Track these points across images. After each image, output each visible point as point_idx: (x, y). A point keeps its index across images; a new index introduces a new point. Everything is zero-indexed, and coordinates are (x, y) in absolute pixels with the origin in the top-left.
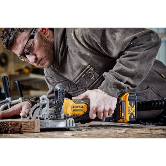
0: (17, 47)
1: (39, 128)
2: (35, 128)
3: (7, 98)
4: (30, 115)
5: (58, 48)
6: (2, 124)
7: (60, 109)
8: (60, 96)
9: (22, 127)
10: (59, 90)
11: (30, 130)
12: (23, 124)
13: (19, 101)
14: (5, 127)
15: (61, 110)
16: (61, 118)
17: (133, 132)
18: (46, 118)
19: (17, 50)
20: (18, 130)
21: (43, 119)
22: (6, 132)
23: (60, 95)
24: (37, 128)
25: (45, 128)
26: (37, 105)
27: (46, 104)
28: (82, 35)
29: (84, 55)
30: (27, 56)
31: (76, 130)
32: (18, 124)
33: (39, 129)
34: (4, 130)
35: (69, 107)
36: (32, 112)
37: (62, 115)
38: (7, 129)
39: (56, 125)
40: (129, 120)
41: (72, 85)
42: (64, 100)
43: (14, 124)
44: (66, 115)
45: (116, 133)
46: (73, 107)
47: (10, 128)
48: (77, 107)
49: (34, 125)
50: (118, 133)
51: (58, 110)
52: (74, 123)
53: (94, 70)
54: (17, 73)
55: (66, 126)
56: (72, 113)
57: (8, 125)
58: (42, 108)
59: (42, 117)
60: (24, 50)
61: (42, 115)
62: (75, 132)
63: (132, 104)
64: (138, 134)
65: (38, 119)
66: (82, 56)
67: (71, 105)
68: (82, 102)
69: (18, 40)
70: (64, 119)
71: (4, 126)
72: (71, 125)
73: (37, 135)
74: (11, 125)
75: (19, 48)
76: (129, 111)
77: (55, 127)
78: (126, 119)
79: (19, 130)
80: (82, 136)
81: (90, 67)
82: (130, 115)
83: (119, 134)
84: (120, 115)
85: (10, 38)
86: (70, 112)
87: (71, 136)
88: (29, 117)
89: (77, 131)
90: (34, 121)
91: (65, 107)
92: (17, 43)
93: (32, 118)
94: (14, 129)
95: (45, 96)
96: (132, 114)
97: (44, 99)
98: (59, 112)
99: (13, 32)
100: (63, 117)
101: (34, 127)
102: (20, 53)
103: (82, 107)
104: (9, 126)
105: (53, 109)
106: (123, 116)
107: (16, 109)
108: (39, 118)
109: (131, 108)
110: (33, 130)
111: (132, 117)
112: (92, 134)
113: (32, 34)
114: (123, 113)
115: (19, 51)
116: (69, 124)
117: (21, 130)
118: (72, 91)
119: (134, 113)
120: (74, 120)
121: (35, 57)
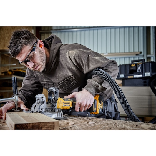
0: (22, 56)
4: (33, 109)
5: (53, 60)
10: (55, 91)
15: (55, 105)
19: (21, 57)
21: (41, 112)
27: (44, 101)
28: (74, 56)
30: (28, 63)
35: (61, 104)
40: (98, 113)
42: (58, 98)
44: (59, 109)
46: (63, 103)
48: (66, 103)
51: (54, 105)
52: (62, 115)
53: (74, 79)
56: (62, 108)
58: (42, 104)
59: (40, 110)
60: (26, 58)
61: (41, 109)
63: (101, 102)
65: (38, 112)
68: (69, 100)
69: (23, 51)
72: (60, 117)
75: (23, 56)
76: (99, 107)
78: (97, 112)
81: (73, 77)
82: (99, 109)
84: (93, 109)
85: (17, 48)
91: (58, 103)
92: (22, 53)
93: (34, 111)
95: (43, 95)
96: (101, 108)
97: (43, 98)
98: (54, 107)
99: (20, 44)
100: (57, 111)
102: (23, 60)
103: (69, 104)
105: (49, 105)
106: (95, 110)
109: (100, 105)
111: (101, 111)
113: (34, 47)
114: (95, 108)
115: (23, 59)
119: (102, 108)
120: (62, 113)
121: (33, 64)
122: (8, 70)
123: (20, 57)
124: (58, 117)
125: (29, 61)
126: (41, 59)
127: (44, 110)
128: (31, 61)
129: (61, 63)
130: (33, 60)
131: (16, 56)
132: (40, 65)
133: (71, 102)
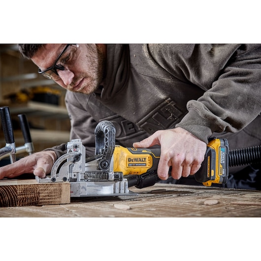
1: (69, 195)
2: (62, 196)
3: (8, 145)
4: (54, 174)
5: (115, 66)
6: (5, 190)
7: (107, 163)
8: (108, 141)
9: (40, 195)
10: (106, 131)
11: (53, 200)
12: (42, 190)
13: (26, 149)
14: (10, 195)
15: (109, 165)
16: (110, 179)
17: (233, 202)
18: (80, 178)
20: (33, 200)
21: (75, 180)
22: (12, 203)
23: (108, 139)
24: (66, 196)
25: (79, 196)
26: (65, 157)
27: (80, 155)
29: (162, 82)
30: (60, 73)
31: (130, 199)
32: (32, 189)
33: (69, 198)
34: (9, 199)
35: (123, 161)
36: (56, 169)
37: (111, 175)
38: (14, 197)
39: (97, 190)
41: (127, 124)
42: (114, 148)
43: (26, 190)
44: (117, 173)
45: (203, 204)
46: (129, 160)
47: (19, 197)
48: (136, 160)
49: (61, 191)
50: (207, 205)
51: (105, 165)
52: (127, 187)
53: (174, 106)
54: (7, 101)
55: (115, 192)
56: (127, 171)
57: (16, 191)
58: (74, 162)
59: (73, 177)
61: (73, 174)
62: (131, 202)
64: (242, 206)
65: (67, 181)
66: (158, 83)
67: (126, 157)
68: (143, 151)
70: (114, 180)
71: (9, 193)
72: (122, 191)
73: (68, 209)
74: (20, 192)
77: (96, 195)
79: (35, 200)
80: (147, 210)
81: (170, 101)
83: (209, 206)
84: (208, 174)
86: (123, 168)
87: (127, 210)
88: (51, 178)
89: (134, 202)
90: (60, 185)
91: (115, 159)
93: (56, 178)
94: (25, 198)
95: (79, 141)
97: (76, 147)
98: (106, 168)
101: (61, 194)
103: (144, 160)
104: (17, 193)
105: (94, 164)
106: (212, 175)
107: (26, 163)
108: (68, 179)
110: (58, 200)
112: (163, 207)
116: (120, 190)
117: (38, 199)
118: (127, 135)
120: (127, 183)
121: (73, 75)
122: (17, 90)
123: (41, 57)
124: (117, 191)
125: (62, 68)
126: (92, 64)
127: (80, 177)
128: (67, 68)
129: (135, 71)
130: (71, 66)
131: (32, 56)
132: (89, 79)
133: (147, 157)
